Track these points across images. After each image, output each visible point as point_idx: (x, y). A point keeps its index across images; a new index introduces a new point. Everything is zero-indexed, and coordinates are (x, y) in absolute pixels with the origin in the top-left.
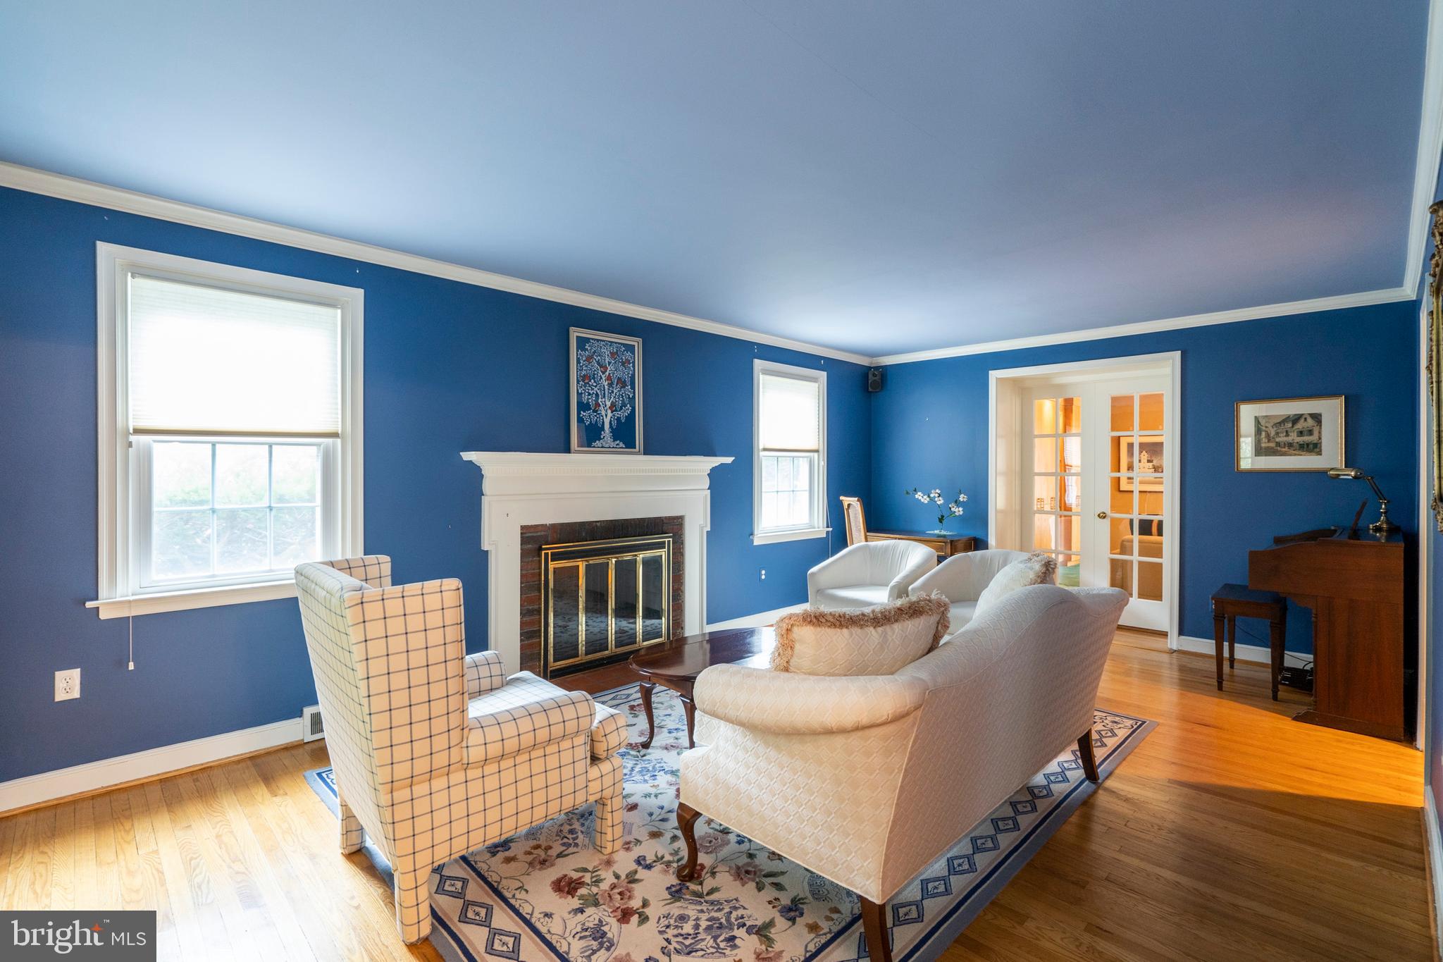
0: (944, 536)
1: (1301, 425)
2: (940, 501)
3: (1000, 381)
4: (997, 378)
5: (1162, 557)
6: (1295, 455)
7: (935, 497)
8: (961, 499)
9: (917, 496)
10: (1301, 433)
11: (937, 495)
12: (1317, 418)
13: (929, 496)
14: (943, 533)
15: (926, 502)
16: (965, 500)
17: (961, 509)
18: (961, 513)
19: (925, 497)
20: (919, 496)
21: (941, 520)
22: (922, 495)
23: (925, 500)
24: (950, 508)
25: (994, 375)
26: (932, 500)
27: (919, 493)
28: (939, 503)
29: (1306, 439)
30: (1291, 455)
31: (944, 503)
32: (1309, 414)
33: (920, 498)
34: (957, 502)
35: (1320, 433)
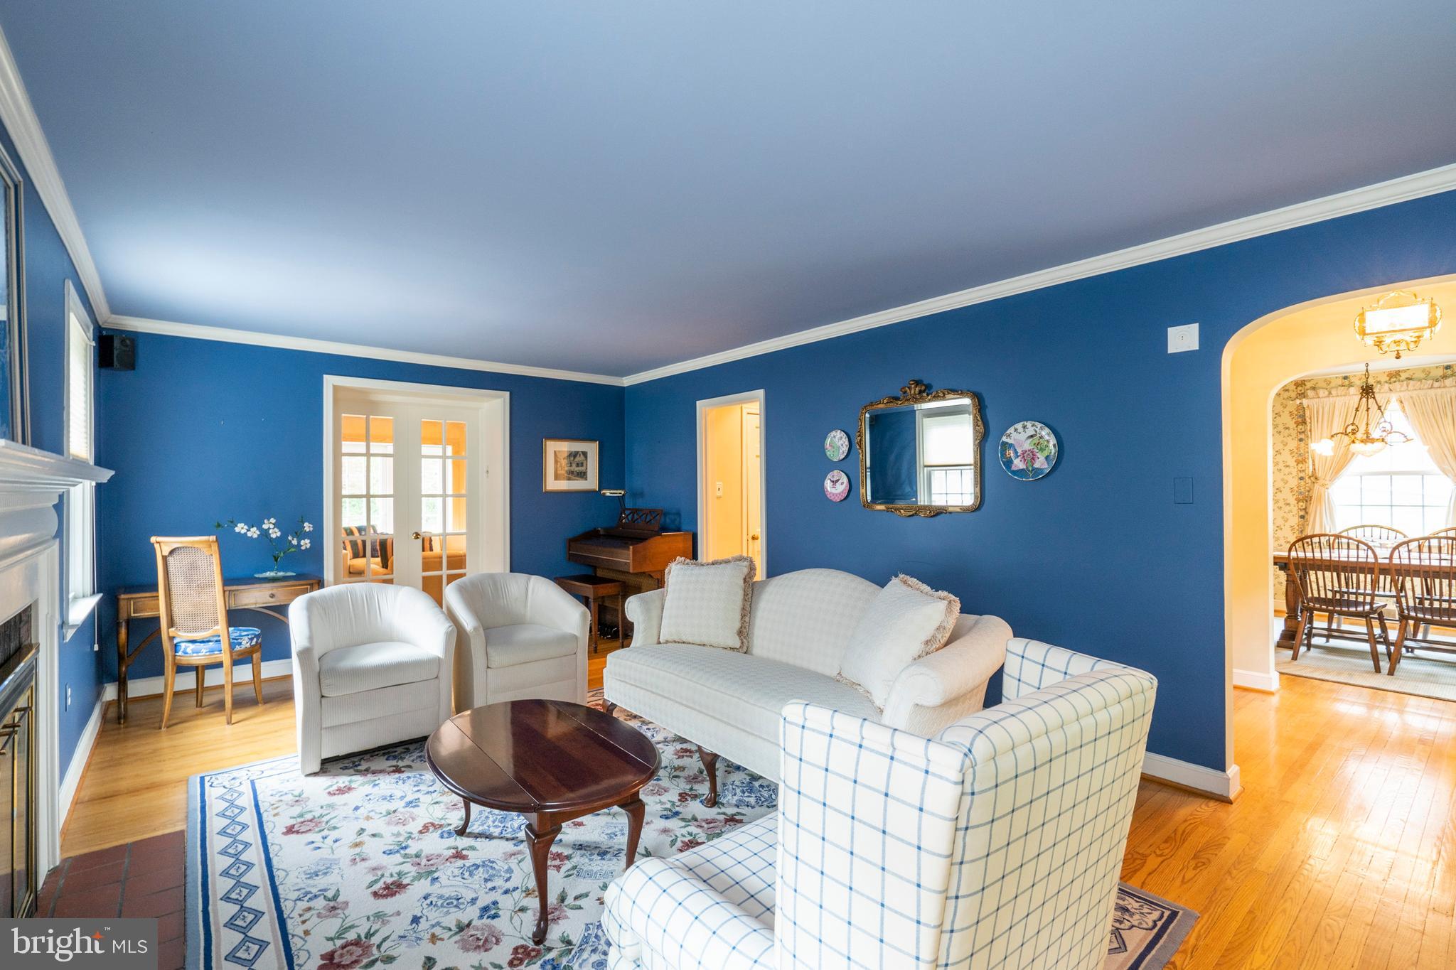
1: (578, 459)
2: (275, 534)
3: (336, 388)
4: (332, 384)
5: (465, 568)
6: (575, 480)
7: (269, 528)
8: (306, 529)
9: (237, 530)
10: (578, 465)
11: (271, 526)
12: (585, 454)
13: (258, 528)
15: (256, 536)
17: (306, 541)
18: (308, 546)
19: (254, 529)
20: (241, 529)
22: (246, 527)
23: (254, 533)
24: (291, 541)
25: (330, 380)
26: (265, 534)
27: (240, 526)
28: (274, 536)
29: (580, 469)
30: (573, 480)
32: (582, 452)
33: (244, 531)
34: (297, 534)
35: (587, 465)
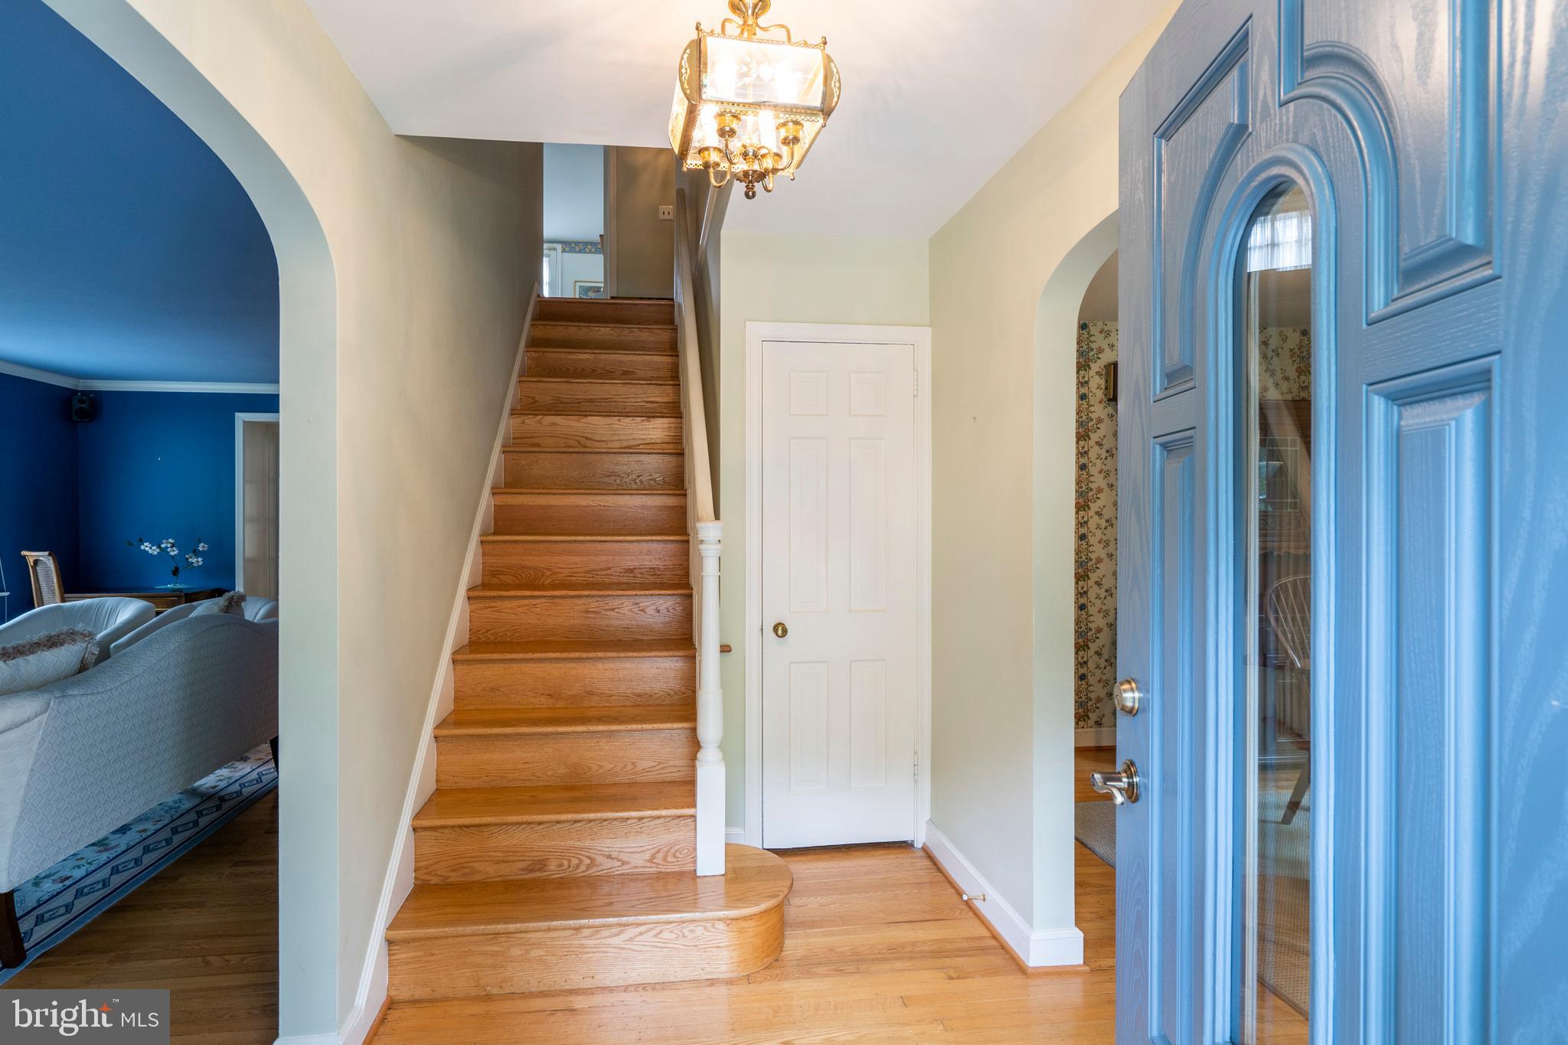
0: (180, 590)
2: (174, 552)
3: (247, 424)
4: (244, 421)
7: (167, 547)
8: (201, 549)
9: (142, 547)
11: (169, 545)
13: (159, 547)
14: (178, 586)
15: (155, 553)
16: (205, 549)
17: (200, 559)
18: (201, 563)
19: (154, 548)
20: (146, 547)
21: (176, 572)
22: (150, 546)
23: (154, 551)
24: (187, 559)
25: (241, 418)
26: (163, 550)
27: (146, 544)
28: (172, 554)
31: (178, 554)
33: (147, 549)
34: (196, 553)
